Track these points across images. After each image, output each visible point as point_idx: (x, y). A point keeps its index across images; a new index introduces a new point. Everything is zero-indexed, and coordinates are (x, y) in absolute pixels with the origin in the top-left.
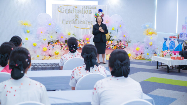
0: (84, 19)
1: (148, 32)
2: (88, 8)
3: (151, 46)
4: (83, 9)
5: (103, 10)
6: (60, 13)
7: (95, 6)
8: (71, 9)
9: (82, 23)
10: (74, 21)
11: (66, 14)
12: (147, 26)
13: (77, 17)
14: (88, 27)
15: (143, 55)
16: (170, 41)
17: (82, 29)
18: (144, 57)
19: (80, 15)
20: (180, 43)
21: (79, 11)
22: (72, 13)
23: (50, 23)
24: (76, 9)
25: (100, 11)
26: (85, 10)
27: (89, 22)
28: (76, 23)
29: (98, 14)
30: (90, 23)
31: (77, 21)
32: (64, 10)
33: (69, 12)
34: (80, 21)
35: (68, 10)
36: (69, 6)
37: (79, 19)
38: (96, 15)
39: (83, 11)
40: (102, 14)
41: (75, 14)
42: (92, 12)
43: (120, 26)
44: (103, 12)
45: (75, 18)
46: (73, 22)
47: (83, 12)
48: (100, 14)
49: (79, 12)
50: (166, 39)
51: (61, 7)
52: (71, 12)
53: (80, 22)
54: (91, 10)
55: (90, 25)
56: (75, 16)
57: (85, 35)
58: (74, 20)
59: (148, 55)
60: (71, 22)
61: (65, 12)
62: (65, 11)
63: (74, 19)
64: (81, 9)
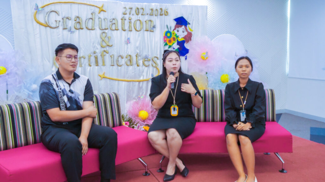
0: (131, 50)
2: (141, 11)
4: (127, 17)
5: (188, 21)
6: (43, 28)
7: (164, 8)
8: (85, 13)
9: (123, 62)
10: (96, 58)
11: (66, 32)
14: (145, 74)
17: (124, 82)
19: (117, 37)
21: (113, 21)
22: (87, 28)
24: (102, 15)
25: (181, 21)
26: (133, 21)
27: (146, 59)
28: (104, 65)
29: (176, 32)
30: (149, 61)
31: (107, 58)
32: (59, 18)
33: (78, 26)
34: (116, 58)
35: (73, 17)
36: (75, 7)
37: (114, 51)
38: (169, 35)
39: (127, 22)
40: (186, 33)
41: (98, 32)
42: (154, 27)
44: (188, 26)
45: (99, 47)
46: (93, 59)
47: (126, 28)
48: (181, 33)
49: (114, 28)
51: (47, 9)
52: (84, 26)
53: (118, 61)
54: (153, 18)
55: (151, 68)
56: (100, 40)
57: (137, 103)
58: (95, 53)
61: (61, 28)
62: (61, 23)
63: (97, 51)
64: (119, 17)
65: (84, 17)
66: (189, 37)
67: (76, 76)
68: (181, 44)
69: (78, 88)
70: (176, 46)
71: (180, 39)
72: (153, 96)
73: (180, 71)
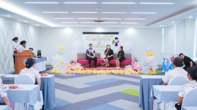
1: (148, 53)
3: (148, 64)
4: (104, 38)
6: (87, 40)
12: (149, 49)
13: (100, 43)
15: (141, 70)
16: (167, 61)
18: (142, 72)
19: (102, 42)
21: (101, 39)
22: (96, 40)
23: (80, 47)
24: (99, 37)
25: (116, 38)
31: (100, 46)
32: (91, 38)
35: (93, 38)
37: (101, 45)
38: (113, 41)
39: (104, 39)
41: (98, 41)
42: (110, 40)
43: (131, 49)
44: (118, 39)
45: (98, 44)
46: (97, 46)
47: (104, 40)
48: (116, 41)
50: (164, 59)
54: (110, 38)
59: (145, 71)
60: (95, 47)
61: (91, 40)
64: (103, 37)
65: (95, 38)
66: (118, 42)
67: (92, 49)
68: (116, 43)
69: (92, 51)
70: (115, 44)
71: (116, 42)
72: (105, 53)
73: (110, 48)
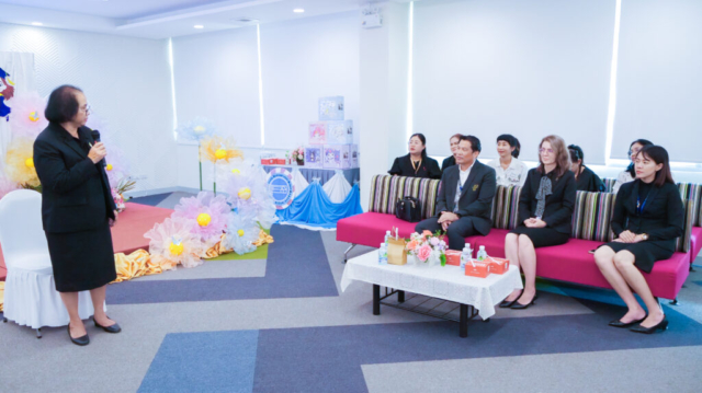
1: (211, 151)
12: (199, 128)
16: (270, 175)
20: (317, 180)
59: (241, 236)
66: (9, 92)
